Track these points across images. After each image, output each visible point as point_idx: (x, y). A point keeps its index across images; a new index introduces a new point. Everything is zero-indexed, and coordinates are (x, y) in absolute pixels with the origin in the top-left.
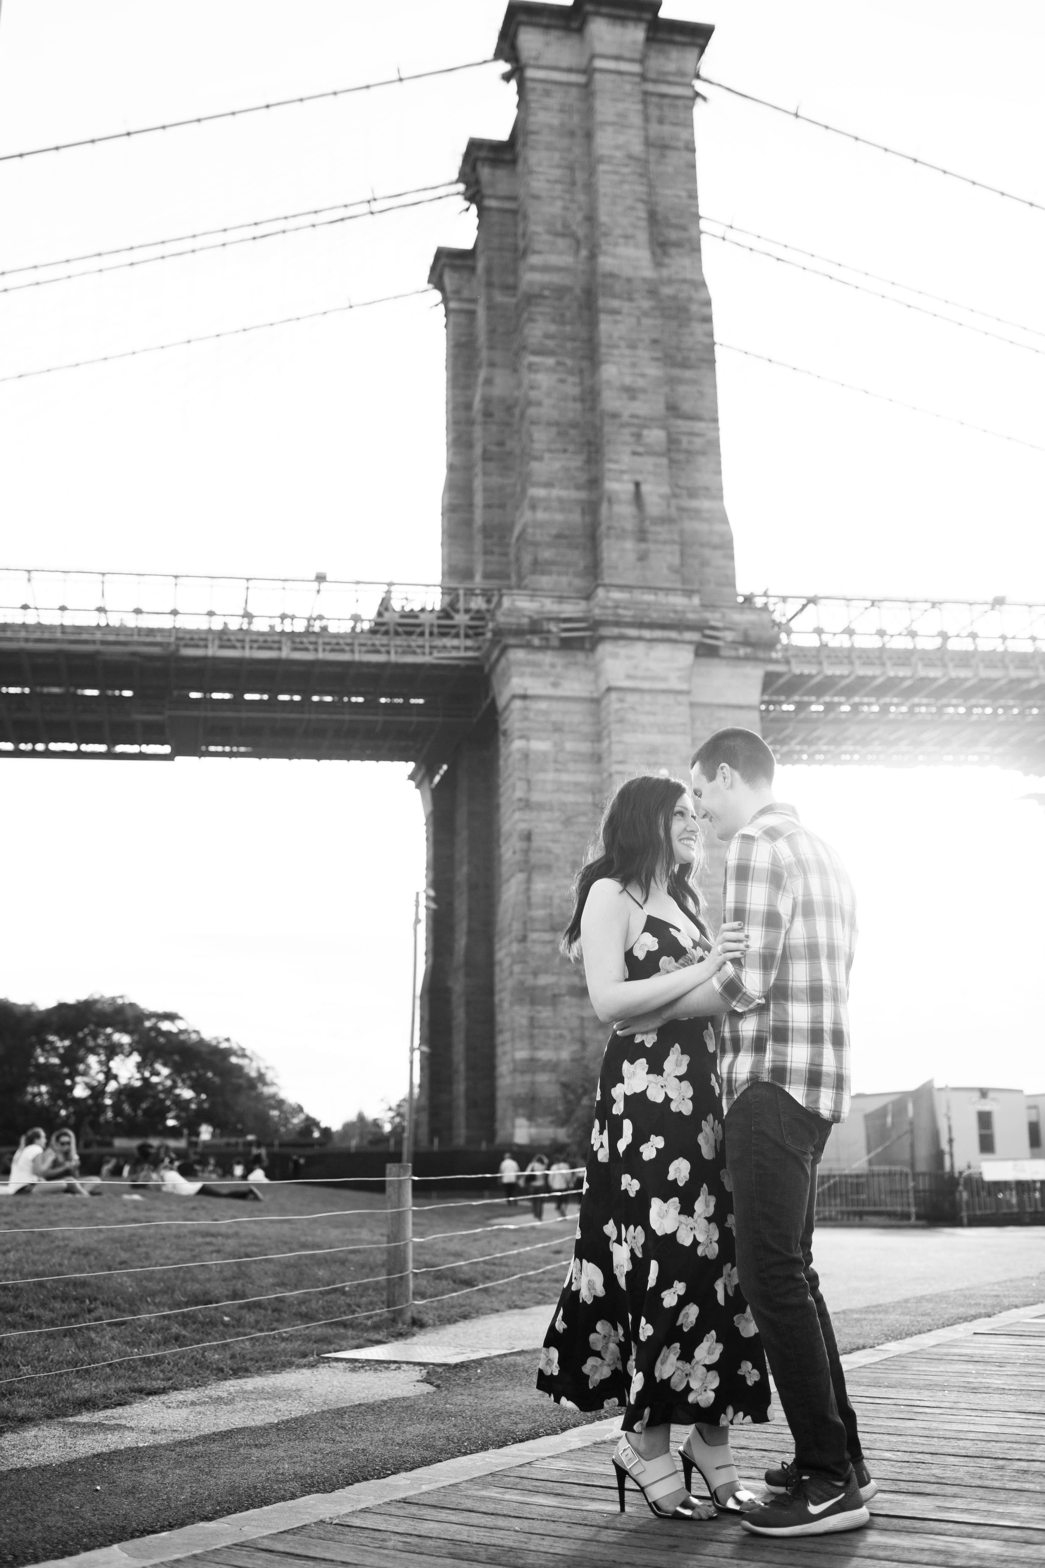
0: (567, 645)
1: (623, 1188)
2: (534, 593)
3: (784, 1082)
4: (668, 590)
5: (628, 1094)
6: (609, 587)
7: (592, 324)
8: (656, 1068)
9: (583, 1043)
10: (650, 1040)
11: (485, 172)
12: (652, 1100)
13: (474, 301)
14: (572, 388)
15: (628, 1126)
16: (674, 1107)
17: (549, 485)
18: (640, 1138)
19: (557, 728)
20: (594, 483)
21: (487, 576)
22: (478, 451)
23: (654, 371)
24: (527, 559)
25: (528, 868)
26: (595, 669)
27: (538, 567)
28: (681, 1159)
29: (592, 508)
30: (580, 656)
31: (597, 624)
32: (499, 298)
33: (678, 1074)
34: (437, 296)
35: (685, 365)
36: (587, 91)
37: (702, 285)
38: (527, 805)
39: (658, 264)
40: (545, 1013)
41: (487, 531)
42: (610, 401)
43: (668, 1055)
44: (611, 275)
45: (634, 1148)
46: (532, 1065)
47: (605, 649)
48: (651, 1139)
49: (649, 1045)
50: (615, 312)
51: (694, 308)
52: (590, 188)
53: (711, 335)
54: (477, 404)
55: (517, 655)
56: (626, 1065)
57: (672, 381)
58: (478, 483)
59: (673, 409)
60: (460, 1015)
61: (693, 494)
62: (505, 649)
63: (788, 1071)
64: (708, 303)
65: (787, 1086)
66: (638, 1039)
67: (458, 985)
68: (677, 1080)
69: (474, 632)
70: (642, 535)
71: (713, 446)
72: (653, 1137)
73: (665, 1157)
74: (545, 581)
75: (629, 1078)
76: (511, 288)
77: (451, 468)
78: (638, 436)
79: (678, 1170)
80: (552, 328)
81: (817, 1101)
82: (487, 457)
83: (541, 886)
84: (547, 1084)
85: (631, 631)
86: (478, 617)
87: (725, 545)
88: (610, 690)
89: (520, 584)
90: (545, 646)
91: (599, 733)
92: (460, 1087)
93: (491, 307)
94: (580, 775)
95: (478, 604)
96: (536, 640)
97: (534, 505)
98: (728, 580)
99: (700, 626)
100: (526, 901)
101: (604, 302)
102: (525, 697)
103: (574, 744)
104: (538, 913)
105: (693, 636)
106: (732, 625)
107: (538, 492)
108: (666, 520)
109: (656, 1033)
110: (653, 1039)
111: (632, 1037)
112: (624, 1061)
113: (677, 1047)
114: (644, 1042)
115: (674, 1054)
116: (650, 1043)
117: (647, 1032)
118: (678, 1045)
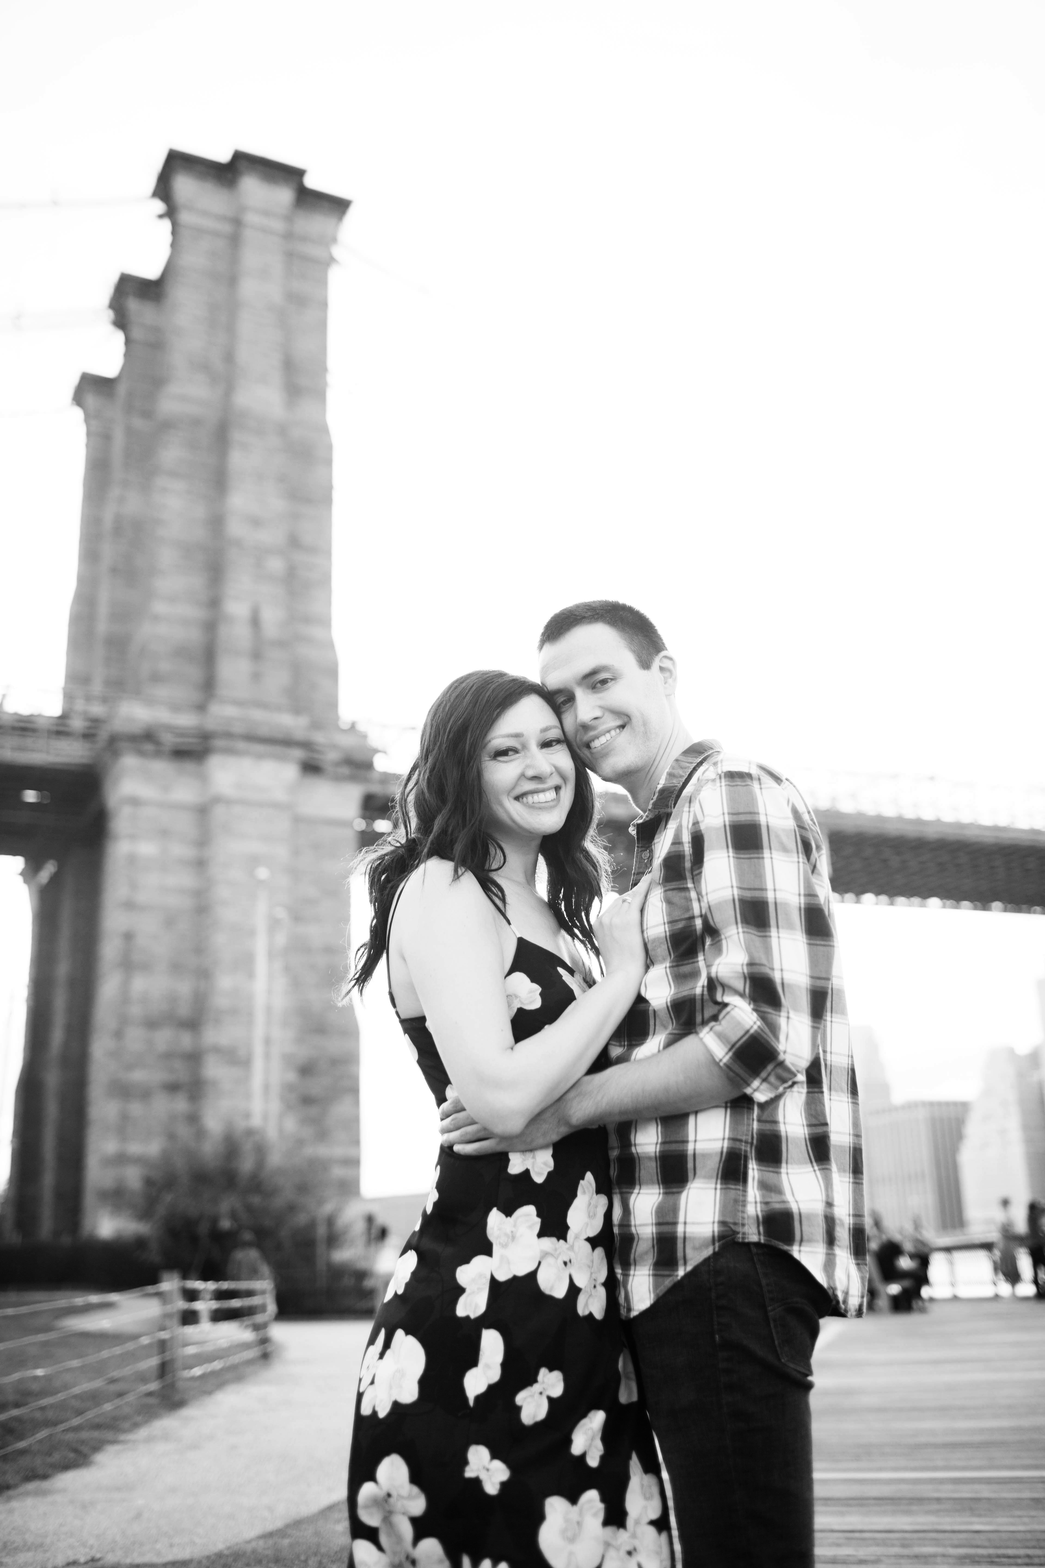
0: (180, 754)
2: (150, 702)
4: (279, 709)
5: (501, 1280)
6: (223, 702)
7: (224, 455)
8: (552, 1225)
9: (173, 1138)
10: (540, 1166)
11: (133, 305)
12: (545, 1291)
13: (111, 424)
14: (200, 511)
15: (493, 1345)
16: (580, 1305)
17: (171, 601)
18: (516, 1374)
19: (164, 833)
20: (214, 603)
21: (106, 683)
22: (105, 564)
23: (279, 505)
24: (145, 671)
25: (128, 965)
26: (204, 779)
27: (156, 678)
28: (592, 1414)
29: (211, 627)
30: (189, 766)
31: (206, 737)
32: (138, 423)
33: (590, 1235)
34: (78, 414)
35: (307, 502)
36: (235, 240)
37: (325, 430)
38: (130, 906)
39: (289, 408)
40: (136, 1108)
41: (109, 642)
42: (235, 528)
43: (574, 1197)
44: (244, 413)
45: (500, 1394)
46: (121, 1159)
47: (215, 762)
48: (539, 1378)
49: (539, 1178)
50: (246, 446)
51: (318, 451)
52: (231, 329)
53: (330, 476)
54: (108, 520)
55: (129, 761)
56: (495, 1218)
57: (296, 516)
58: (103, 595)
59: (294, 542)
60: (52, 1110)
61: (307, 620)
62: (117, 755)
63: (796, 1218)
64: (329, 447)
65: (794, 1250)
66: (516, 1165)
67: (52, 1079)
68: (586, 1248)
69: (90, 736)
70: (257, 655)
71: (325, 581)
72: (543, 1372)
73: (564, 1415)
74: (162, 692)
75: (505, 1246)
76: (147, 414)
77: (79, 579)
78: (259, 564)
79: (586, 1435)
80: (184, 454)
82: (114, 571)
83: (139, 984)
84: (133, 1177)
85: (241, 745)
86: (96, 722)
87: (333, 672)
88: (217, 800)
89: (137, 693)
90: (158, 754)
91: (203, 840)
92: (48, 1179)
93: (130, 432)
94: (186, 879)
95: (97, 710)
96: (149, 747)
97: (156, 618)
98: (333, 705)
99: (306, 745)
100: (125, 998)
101: (236, 436)
102: (135, 802)
103: (181, 850)
104: (136, 1010)
105: (298, 754)
106: (334, 747)
107: (160, 607)
108: (282, 644)
109: (550, 1152)
110: (545, 1164)
111: (502, 1158)
112: (490, 1210)
113: (589, 1181)
114: (527, 1172)
115: (584, 1192)
116: (539, 1174)
117: (531, 1149)
118: (589, 1176)
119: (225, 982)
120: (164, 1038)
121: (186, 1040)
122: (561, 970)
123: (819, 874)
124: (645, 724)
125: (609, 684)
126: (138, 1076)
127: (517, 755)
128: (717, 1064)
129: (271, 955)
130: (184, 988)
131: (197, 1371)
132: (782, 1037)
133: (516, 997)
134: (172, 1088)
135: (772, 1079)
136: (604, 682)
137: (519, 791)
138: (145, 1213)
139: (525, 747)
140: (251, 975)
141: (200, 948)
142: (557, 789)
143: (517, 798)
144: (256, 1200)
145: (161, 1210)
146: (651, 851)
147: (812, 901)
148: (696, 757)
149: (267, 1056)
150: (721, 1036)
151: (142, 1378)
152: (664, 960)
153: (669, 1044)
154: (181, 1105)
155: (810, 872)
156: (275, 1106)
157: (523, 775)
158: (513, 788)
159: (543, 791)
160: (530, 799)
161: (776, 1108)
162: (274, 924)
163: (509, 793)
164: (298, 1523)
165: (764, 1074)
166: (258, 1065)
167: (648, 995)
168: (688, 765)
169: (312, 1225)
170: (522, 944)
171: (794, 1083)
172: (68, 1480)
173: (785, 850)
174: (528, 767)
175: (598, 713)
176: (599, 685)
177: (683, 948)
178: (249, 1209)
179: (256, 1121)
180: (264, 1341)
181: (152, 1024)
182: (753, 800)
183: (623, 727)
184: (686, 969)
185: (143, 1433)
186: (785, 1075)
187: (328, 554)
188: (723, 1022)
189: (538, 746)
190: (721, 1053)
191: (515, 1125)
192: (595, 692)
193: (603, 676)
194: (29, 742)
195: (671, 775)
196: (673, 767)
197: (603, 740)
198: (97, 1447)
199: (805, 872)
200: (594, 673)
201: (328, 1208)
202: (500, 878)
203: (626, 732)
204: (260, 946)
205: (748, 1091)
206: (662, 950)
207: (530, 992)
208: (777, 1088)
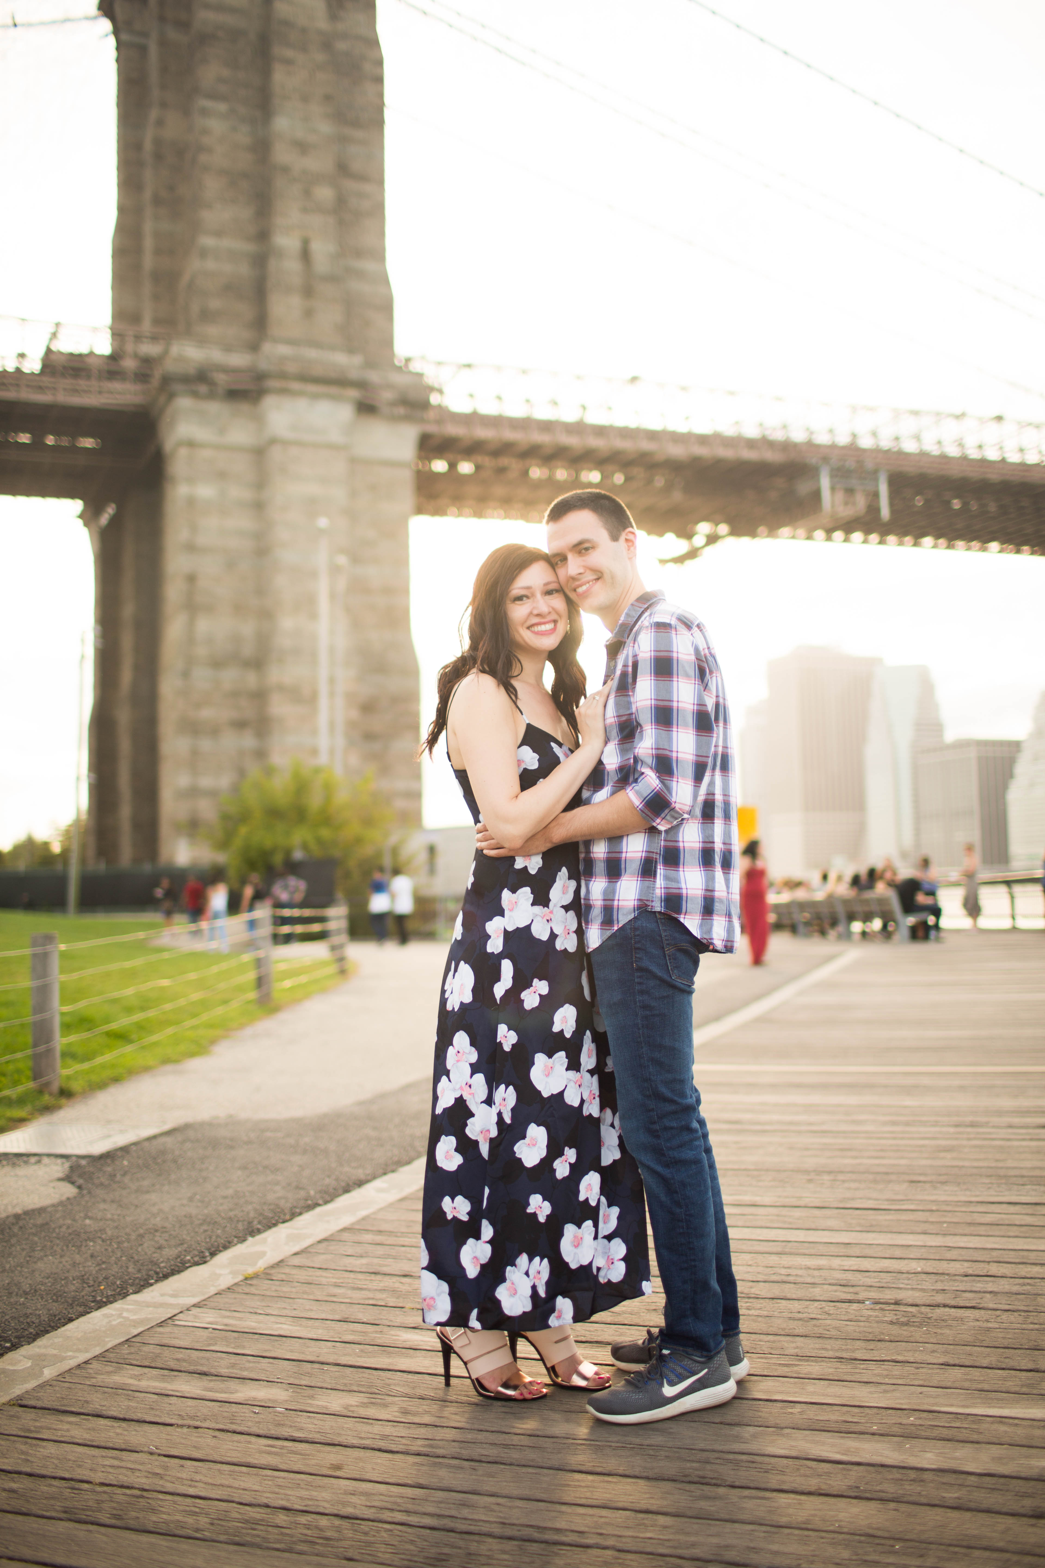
0: (234, 395)
1: (498, 1041)
2: (202, 341)
3: (679, 912)
4: (333, 348)
5: (510, 929)
6: (276, 341)
7: (266, 73)
8: (541, 899)
9: (242, 773)
10: (534, 864)
12: (537, 937)
13: (145, 35)
14: (243, 136)
15: (507, 968)
16: (559, 945)
17: (219, 234)
18: (521, 982)
19: (222, 475)
20: (263, 236)
21: (157, 322)
22: (148, 194)
23: (326, 128)
24: (195, 308)
25: (192, 607)
26: (259, 420)
27: (206, 316)
28: (567, 1005)
29: (260, 261)
30: (244, 407)
31: (260, 377)
32: (173, 34)
33: (565, 904)
34: (106, 25)
35: (356, 124)
37: (374, 43)
38: (191, 548)
39: (333, 17)
40: (206, 744)
41: (157, 277)
42: (282, 154)
43: (555, 881)
44: (287, 23)
45: (513, 994)
46: (193, 792)
47: (269, 402)
48: (534, 984)
49: (533, 871)
50: (289, 62)
51: (367, 67)
53: (381, 95)
54: (148, 146)
55: (184, 403)
56: (506, 894)
57: (343, 140)
58: (148, 227)
59: (343, 169)
60: (125, 745)
61: (359, 253)
62: (171, 396)
63: (684, 898)
64: (380, 63)
65: (682, 916)
66: (519, 864)
67: (124, 716)
68: (563, 910)
69: (142, 377)
70: (308, 291)
71: (378, 210)
72: (536, 981)
73: (549, 1004)
74: (213, 330)
75: (511, 910)
76: (184, 25)
77: (121, 209)
78: (307, 193)
79: (564, 1019)
80: (226, 73)
81: (710, 931)
82: (157, 201)
83: (203, 625)
84: (207, 810)
85: (296, 386)
86: (147, 362)
87: (386, 307)
88: (273, 441)
89: (188, 333)
90: (211, 396)
91: (261, 482)
92: (125, 812)
93: (163, 43)
94: (244, 522)
95: (149, 349)
96: (203, 389)
97: (204, 253)
98: (388, 342)
99: (361, 385)
100: (190, 639)
101: (279, 50)
102: (191, 444)
103: (238, 492)
104: (201, 651)
105: (354, 393)
106: (390, 386)
107: (207, 241)
108: (332, 279)
109: (541, 856)
110: (537, 863)
111: (512, 860)
112: (503, 889)
113: (564, 871)
114: (526, 867)
115: (560, 879)
116: (533, 869)
117: (528, 855)
118: (564, 869)
119: (287, 623)
120: (230, 677)
121: (251, 680)
122: (553, 744)
123: (710, 690)
124: (613, 577)
125: (590, 551)
126: (207, 714)
127: (528, 600)
128: (635, 808)
129: (333, 596)
130: (248, 629)
131: (288, 984)
132: (674, 794)
133: (523, 762)
134: (240, 725)
135: (668, 817)
136: (587, 549)
137: (529, 623)
138: (223, 844)
139: (533, 595)
140: (313, 616)
141: (261, 590)
142: (555, 622)
143: (528, 628)
144: (325, 833)
145: (238, 842)
146: (616, 662)
147: (703, 708)
148: (645, 604)
149: (332, 694)
150: (638, 793)
151: (240, 989)
152: (615, 739)
153: (613, 793)
154: (248, 741)
155: (702, 690)
156: (340, 742)
157: (531, 613)
158: (526, 621)
159: (544, 623)
160: (536, 629)
161: (679, 829)
162: (335, 570)
163: (522, 624)
164: (383, 1096)
165: (663, 815)
166: (323, 702)
167: (605, 761)
168: (639, 609)
169: (379, 854)
170: (529, 727)
171: (683, 820)
172: (195, 1064)
173: (687, 676)
174: (534, 608)
175: (582, 571)
176: (583, 551)
177: (625, 733)
178: (320, 841)
179: (323, 759)
180: (341, 959)
181: (217, 664)
182: (670, 642)
183: (598, 579)
184: (627, 746)
185: (248, 1031)
186: (676, 815)
187: (381, 182)
188: (640, 784)
189: (542, 595)
190: (637, 802)
191: (518, 843)
192: (580, 556)
193: (586, 545)
194: (82, 383)
195: (628, 615)
196: (629, 610)
197: (584, 588)
198: (213, 1042)
199: (699, 691)
200: (580, 543)
201: (393, 839)
202: (515, 683)
203: (599, 583)
204: (323, 588)
205: (654, 824)
206: (614, 733)
207: (532, 758)
208: (672, 823)
